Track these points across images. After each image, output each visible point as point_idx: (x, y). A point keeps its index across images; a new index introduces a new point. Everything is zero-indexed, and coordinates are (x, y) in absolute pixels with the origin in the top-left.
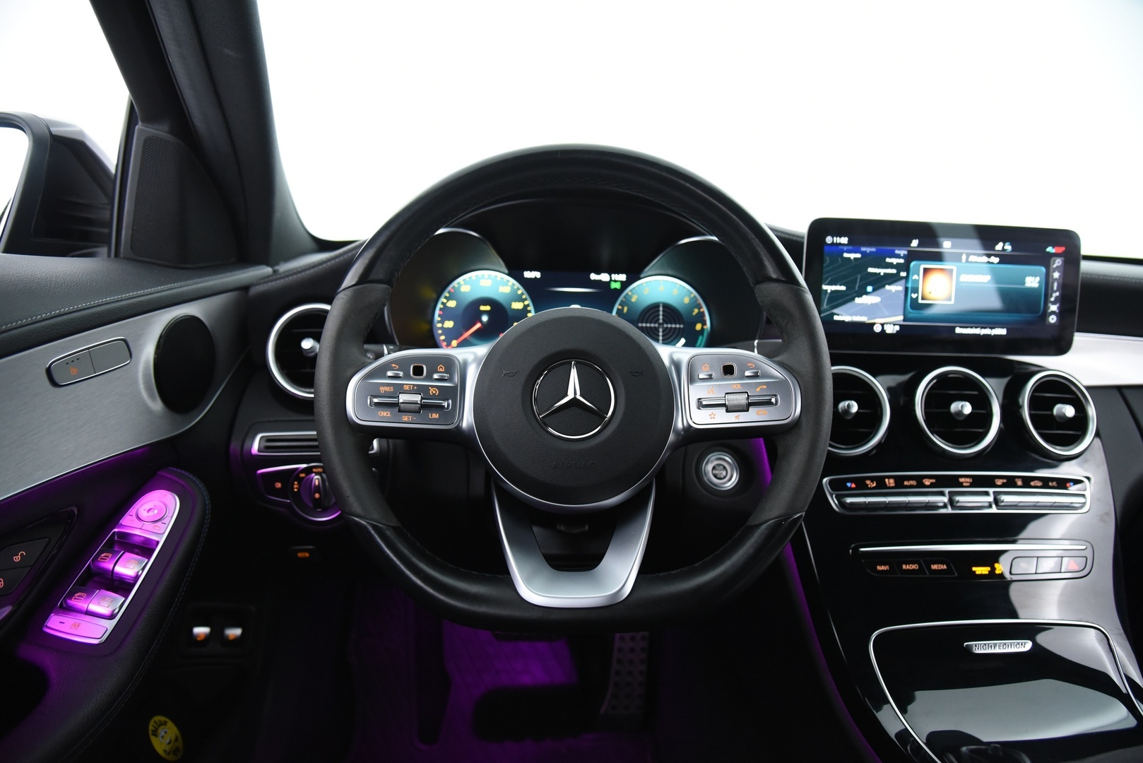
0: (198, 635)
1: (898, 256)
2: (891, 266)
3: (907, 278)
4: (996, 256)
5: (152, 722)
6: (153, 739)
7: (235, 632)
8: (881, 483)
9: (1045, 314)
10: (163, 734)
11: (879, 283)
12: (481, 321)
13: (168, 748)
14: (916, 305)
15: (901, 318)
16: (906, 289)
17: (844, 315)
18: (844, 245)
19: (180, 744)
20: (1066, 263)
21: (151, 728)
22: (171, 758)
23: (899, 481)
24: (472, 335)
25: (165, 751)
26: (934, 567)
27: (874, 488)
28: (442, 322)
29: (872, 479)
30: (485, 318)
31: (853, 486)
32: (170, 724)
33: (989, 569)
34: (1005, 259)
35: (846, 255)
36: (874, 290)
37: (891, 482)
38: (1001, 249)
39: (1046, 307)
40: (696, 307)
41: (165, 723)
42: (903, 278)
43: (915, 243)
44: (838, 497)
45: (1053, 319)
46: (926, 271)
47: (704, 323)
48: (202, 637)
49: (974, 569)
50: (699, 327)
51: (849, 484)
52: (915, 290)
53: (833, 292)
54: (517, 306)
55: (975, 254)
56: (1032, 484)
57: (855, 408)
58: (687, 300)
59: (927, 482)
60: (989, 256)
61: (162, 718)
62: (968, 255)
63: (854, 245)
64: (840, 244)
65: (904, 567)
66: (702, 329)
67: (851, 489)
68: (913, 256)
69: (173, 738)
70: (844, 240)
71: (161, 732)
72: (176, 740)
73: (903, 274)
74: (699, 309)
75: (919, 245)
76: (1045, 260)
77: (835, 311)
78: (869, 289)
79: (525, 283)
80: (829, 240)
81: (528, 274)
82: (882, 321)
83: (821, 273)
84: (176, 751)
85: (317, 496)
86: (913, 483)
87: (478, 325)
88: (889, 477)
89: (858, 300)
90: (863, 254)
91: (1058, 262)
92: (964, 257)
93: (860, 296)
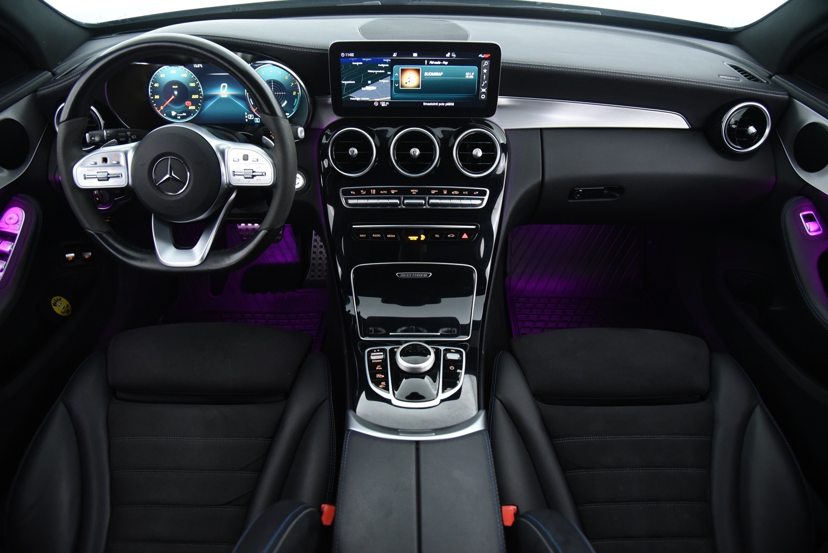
0: (68, 258)
1: (385, 63)
2: (381, 68)
3: (391, 75)
4: (446, 60)
5: (53, 300)
6: (54, 308)
7: (88, 255)
8: (368, 192)
9: (479, 93)
10: (59, 304)
11: (375, 79)
12: (174, 95)
13: (63, 311)
14: (398, 90)
15: (390, 98)
16: (392, 81)
17: (356, 97)
18: (352, 57)
19: (70, 308)
20: (491, 64)
21: (52, 302)
22: (65, 315)
23: (378, 190)
24: (169, 102)
25: (61, 312)
26: (389, 236)
27: (364, 195)
28: (153, 96)
29: (364, 190)
30: (176, 93)
31: (354, 193)
32: (63, 299)
33: (417, 237)
34: (451, 62)
35: (353, 63)
36: (372, 83)
37: (374, 192)
38: (449, 56)
39: (479, 90)
40: (291, 82)
41: (60, 299)
42: (389, 75)
43: (395, 55)
44: (346, 199)
45: (483, 97)
46: (403, 71)
47: (297, 91)
48: (71, 259)
49: (409, 237)
50: (294, 93)
51: (352, 192)
52: (398, 82)
53: (348, 84)
54: (193, 85)
55: (432, 60)
56: (453, 193)
57: (356, 151)
58: (287, 78)
59: (393, 192)
60: (442, 61)
61: (58, 297)
62: (428, 61)
63: (358, 57)
64: (350, 57)
65: (373, 235)
66: (297, 94)
67: (353, 195)
68: (394, 62)
69: (66, 306)
70: (352, 55)
71: (58, 303)
72: (67, 306)
73: (389, 73)
74: (294, 83)
75: (397, 56)
76: (478, 63)
77: (350, 95)
78: (369, 82)
79: (195, 71)
80: (343, 55)
81: (196, 66)
82: (378, 100)
83: (340, 74)
84: (67, 312)
85: (97, 199)
86: (386, 192)
87: (173, 97)
88: (373, 189)
89: (363, 89)
90: (363, 62)
91: (486, 63)
92: (426, 62)
93: (365, 86)
